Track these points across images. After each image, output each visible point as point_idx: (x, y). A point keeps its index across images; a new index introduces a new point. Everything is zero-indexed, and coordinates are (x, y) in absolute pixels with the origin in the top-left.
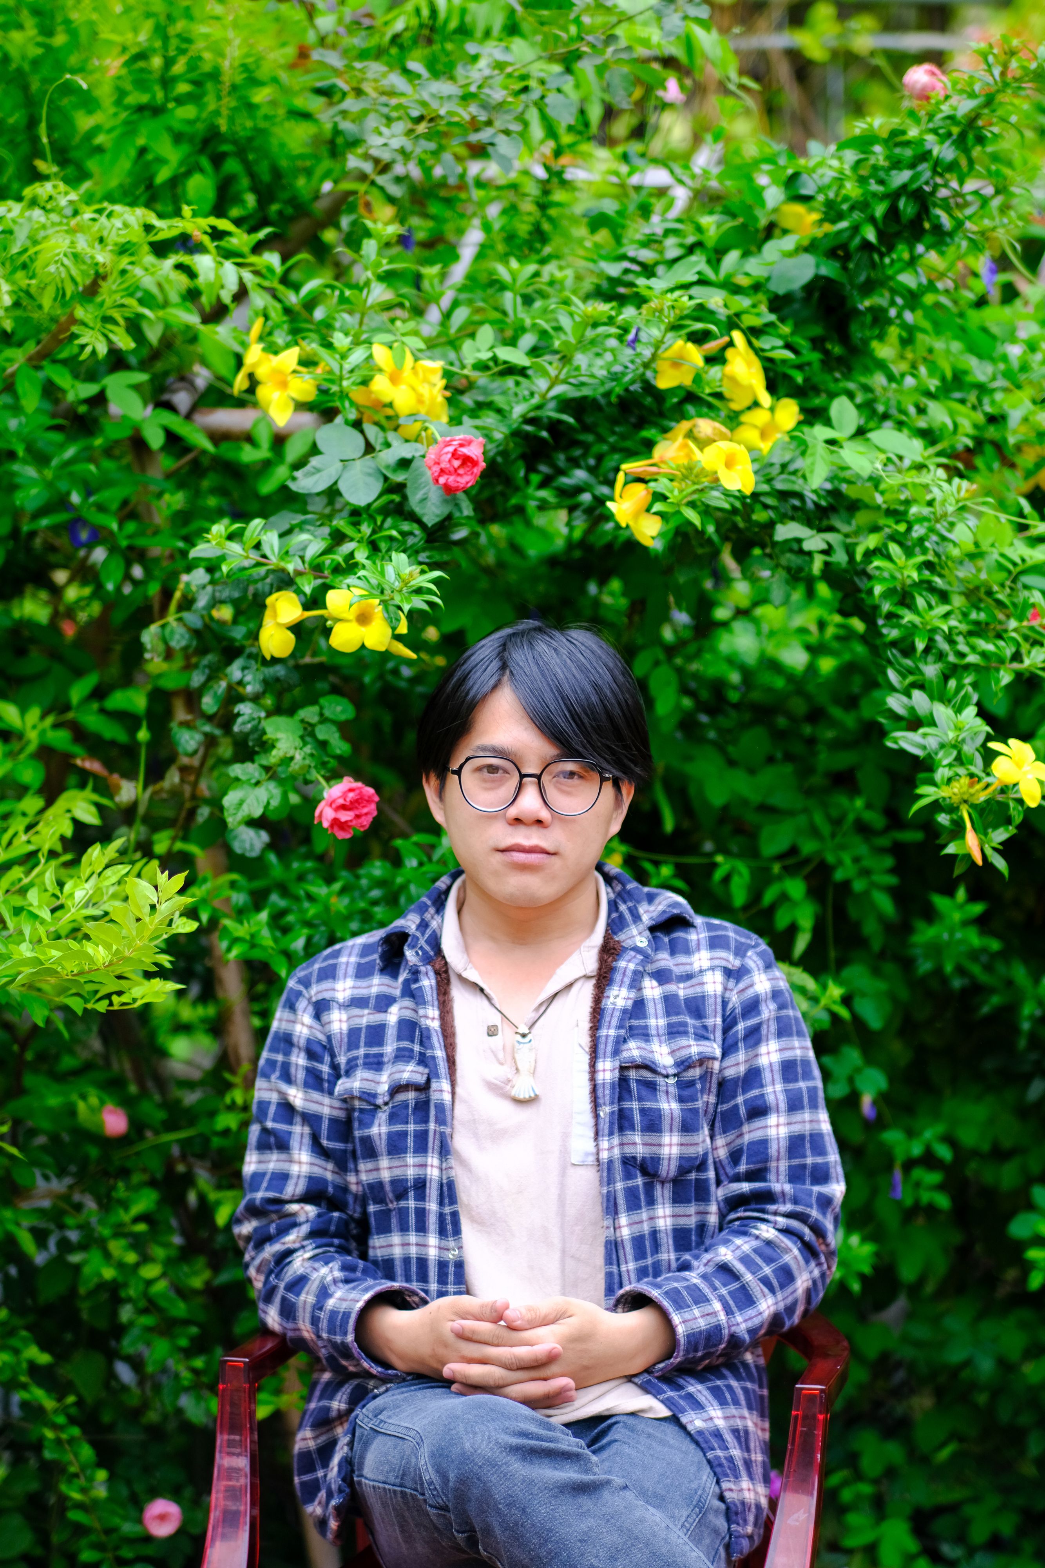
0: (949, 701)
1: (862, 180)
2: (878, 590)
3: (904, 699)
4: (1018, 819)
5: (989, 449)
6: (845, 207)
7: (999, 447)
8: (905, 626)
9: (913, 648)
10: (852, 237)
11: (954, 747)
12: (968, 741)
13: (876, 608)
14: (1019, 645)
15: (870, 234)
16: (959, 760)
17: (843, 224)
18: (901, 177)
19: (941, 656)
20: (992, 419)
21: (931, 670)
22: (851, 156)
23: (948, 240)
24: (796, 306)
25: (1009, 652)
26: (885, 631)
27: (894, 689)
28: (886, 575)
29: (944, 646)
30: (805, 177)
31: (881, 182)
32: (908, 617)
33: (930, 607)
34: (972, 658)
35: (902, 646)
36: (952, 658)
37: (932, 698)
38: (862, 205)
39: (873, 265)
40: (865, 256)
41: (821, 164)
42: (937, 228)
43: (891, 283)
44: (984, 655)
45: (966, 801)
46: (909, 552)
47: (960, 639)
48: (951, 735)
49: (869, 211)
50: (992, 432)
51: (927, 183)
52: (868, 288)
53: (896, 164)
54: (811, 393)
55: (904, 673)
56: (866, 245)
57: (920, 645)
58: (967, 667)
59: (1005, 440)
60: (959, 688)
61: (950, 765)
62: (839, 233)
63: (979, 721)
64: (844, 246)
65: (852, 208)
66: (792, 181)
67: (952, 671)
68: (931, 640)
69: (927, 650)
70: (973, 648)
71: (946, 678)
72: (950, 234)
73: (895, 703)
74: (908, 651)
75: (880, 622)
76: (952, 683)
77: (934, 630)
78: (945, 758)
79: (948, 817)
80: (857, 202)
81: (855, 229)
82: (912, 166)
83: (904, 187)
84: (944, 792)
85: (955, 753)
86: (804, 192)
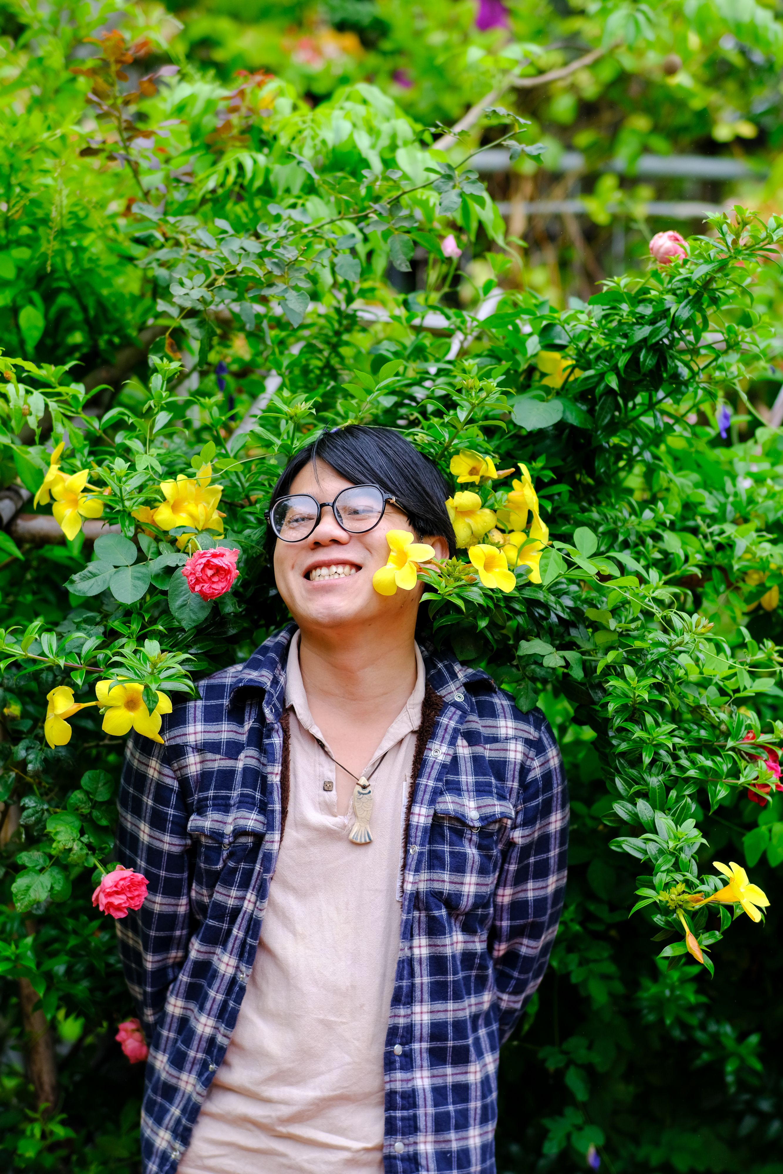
0: (669, 809)
1: (609, 335)
2: (611, 707)
3: (630, 806)
4: (726, 925)
5: (716, 574)
6: (592, 356)
7: (725, 571)
8: (634, 741)
9: (640, 760)
10: (598, 383)
11: (672, 854)
12: (686, 849)
13: (608, 721)
14: (735, 762)
15: (613, 382)
16: (677, 867)
17: (591, 372)
18: (642, 332)
19: (665, 767)
20: (720, 547)
21: (655, 781)
22: (598, 311)
23: (683, 388)
24: (548, 442)
25: (725, 767)
26: (614, 742)
27: (620, 797)
28: (619, 692)
29: (668, 760)
30: (558, 328)
31: (625, 336)
32: (638, 733)
33: (658, 724)
34: (692, 773)
35: (629, 757)
36: (674, 771)
37: (654, 807)
38: (608, 356)
39: (618, 407)
40: (610, 399)
41: (574, 317)
42: (675, 377)
43: (632, 425)
44: (702, 769)
45: (681, 906)
46: (641, 673)
47: (681, 754)
48: (672, 844)
49: (614, 362)
50: (720, 558)
51: (666, 336)
52: (613, 428)
53: (640, 320)
54: (560, 521)
55: (630, 782)
56: (610, 391)
57: (647, 760)
58: (687, 780)
59: (731, 567)
60: (679, 798)
61: (668, 871)
62: (587, 378)
63: (696, 832)
64: (592, 391)
65: (598, 358)
66: (546, 331)
67: (673, 783)
68: (656, 753)
69: (653, 762)
70: (693, 762)
71: (668, 790)
72: (686, 384)
73: (621, 809)
74: (636, 761)
75: (611, 734)
76: (673, 793)
77: (660, 745)
78: (664, 864)
79: (663, 918)
80: (604, 351)
81: (602, 376)
82: (653, 322)
83: (645, 340)
84: (663, 897)
85: (674, 860)
86: (558, 342)
